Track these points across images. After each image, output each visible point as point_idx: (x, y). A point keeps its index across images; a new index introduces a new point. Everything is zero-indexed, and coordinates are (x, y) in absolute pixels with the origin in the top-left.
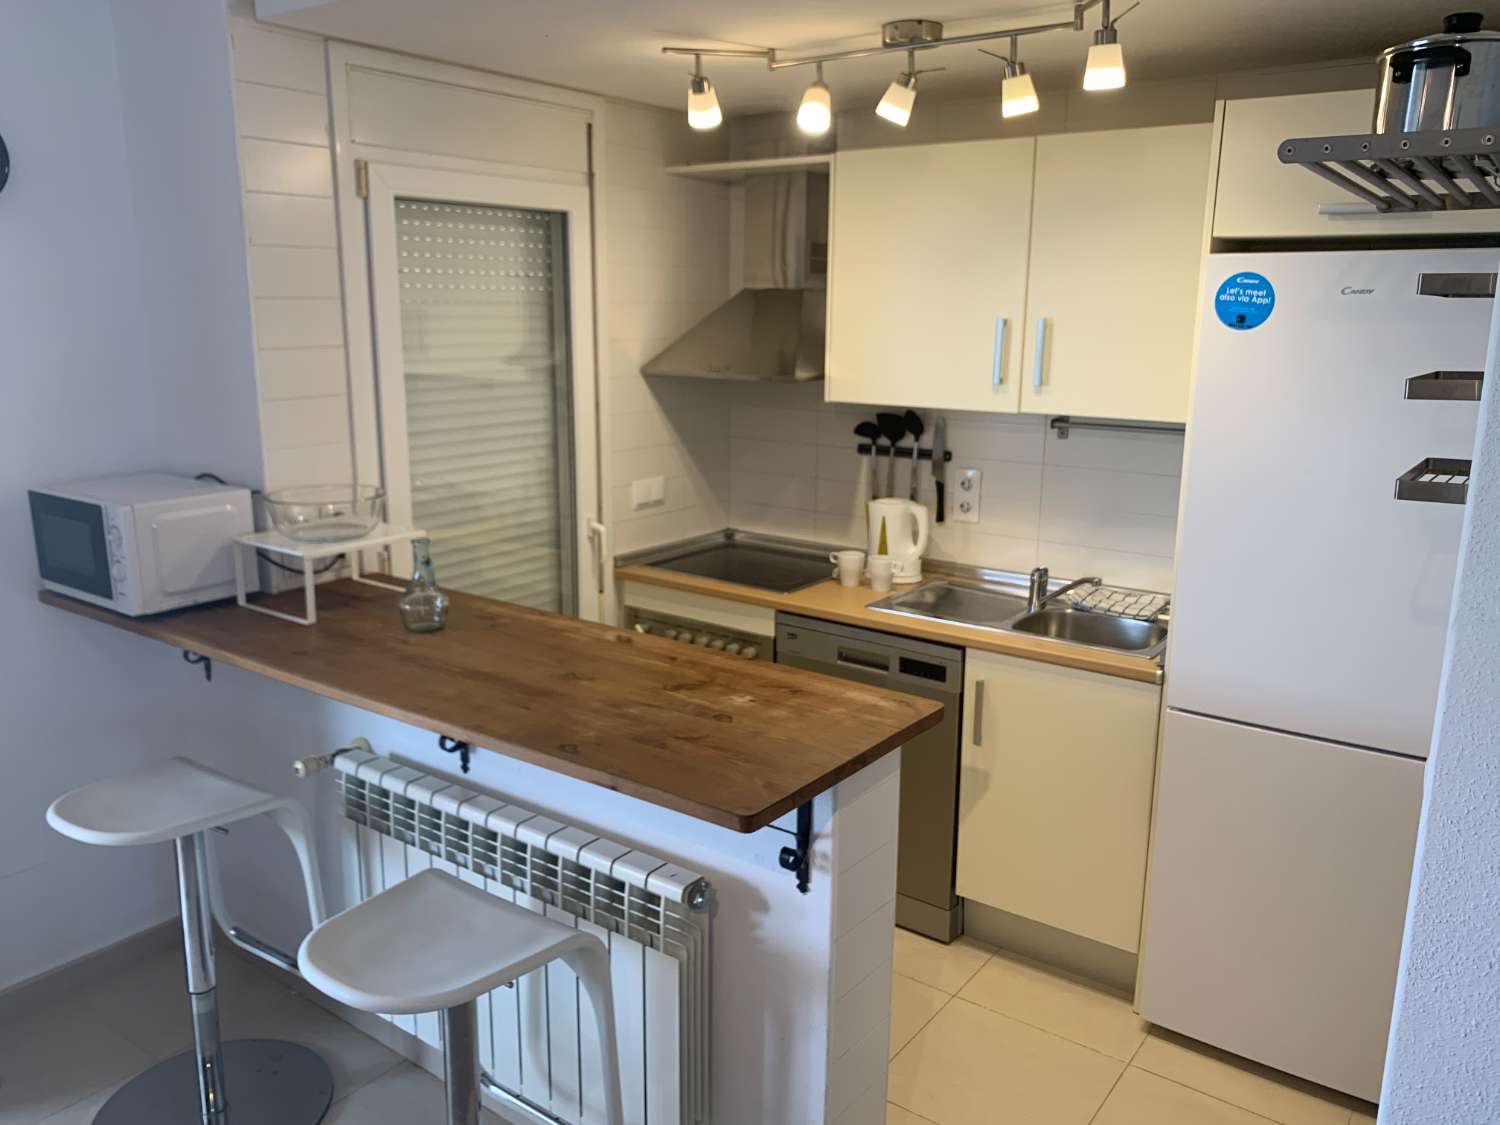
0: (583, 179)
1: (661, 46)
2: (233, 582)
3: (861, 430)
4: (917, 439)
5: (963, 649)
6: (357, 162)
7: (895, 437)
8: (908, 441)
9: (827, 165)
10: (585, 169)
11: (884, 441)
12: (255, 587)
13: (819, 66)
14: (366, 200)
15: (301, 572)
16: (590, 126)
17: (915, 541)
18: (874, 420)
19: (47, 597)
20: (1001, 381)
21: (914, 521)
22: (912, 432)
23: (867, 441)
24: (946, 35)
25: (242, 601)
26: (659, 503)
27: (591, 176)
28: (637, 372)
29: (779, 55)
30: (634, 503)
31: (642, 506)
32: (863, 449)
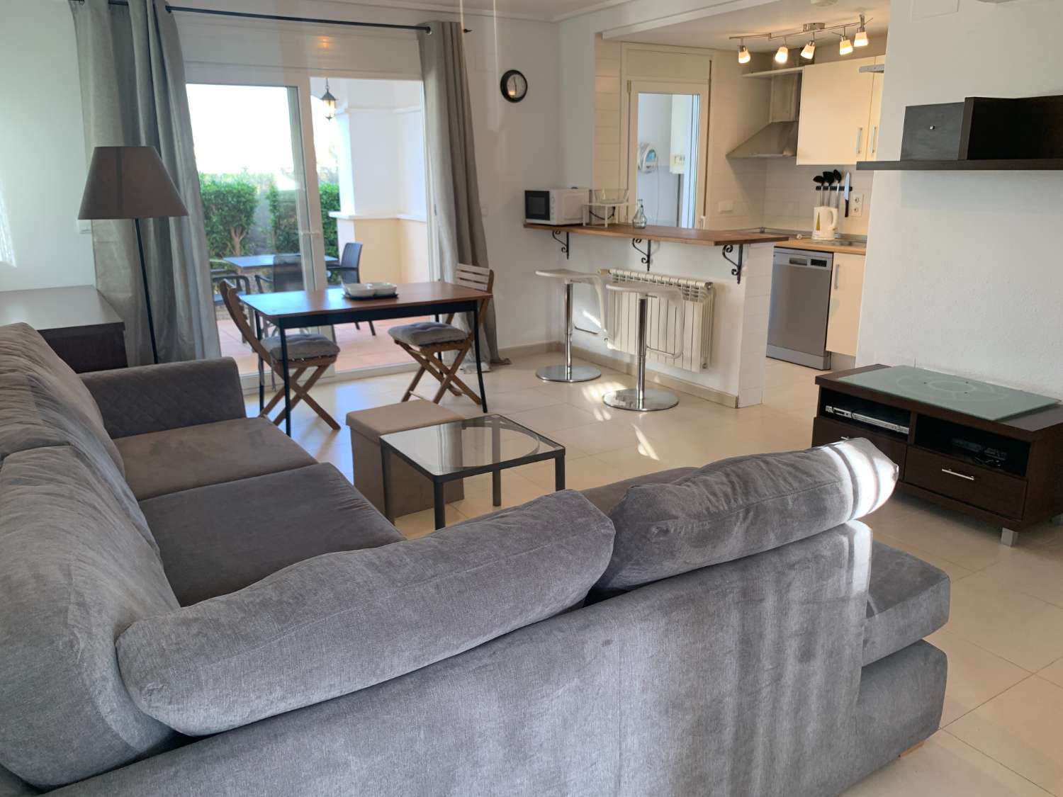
0: (707, 81)
1: (728, 37)
2: (582, 218)
3: (817, 179)
4: (839, 182)
5: (833, 253)
6: (628, 81)
7: (831, 182)
8: (836, 184)
9: (801, 71)
10: (708, 77)
11: (827, 184)
12: (588, 221)
13: (785, 40)
14: (630, 94)
15: (604, 219)
16: (711, 61)
17: (832, 222)
18: (822, 175)
19: (527, 226)
20: (859, 152)
21: (831, 213)
22: (838, 179)
23: (819, 184)
24: (826, 27)
25: (584, 225)
26: (730, 211)
27: (710, 80)
28: (725, 158)
29: (772, 36)
30: (720, 210)
31: (723, 212)
32: (818, 188)
